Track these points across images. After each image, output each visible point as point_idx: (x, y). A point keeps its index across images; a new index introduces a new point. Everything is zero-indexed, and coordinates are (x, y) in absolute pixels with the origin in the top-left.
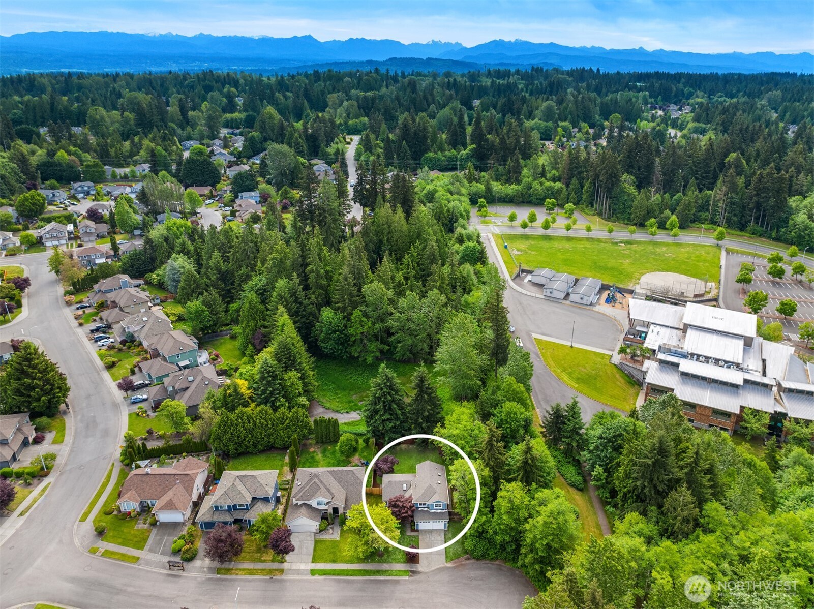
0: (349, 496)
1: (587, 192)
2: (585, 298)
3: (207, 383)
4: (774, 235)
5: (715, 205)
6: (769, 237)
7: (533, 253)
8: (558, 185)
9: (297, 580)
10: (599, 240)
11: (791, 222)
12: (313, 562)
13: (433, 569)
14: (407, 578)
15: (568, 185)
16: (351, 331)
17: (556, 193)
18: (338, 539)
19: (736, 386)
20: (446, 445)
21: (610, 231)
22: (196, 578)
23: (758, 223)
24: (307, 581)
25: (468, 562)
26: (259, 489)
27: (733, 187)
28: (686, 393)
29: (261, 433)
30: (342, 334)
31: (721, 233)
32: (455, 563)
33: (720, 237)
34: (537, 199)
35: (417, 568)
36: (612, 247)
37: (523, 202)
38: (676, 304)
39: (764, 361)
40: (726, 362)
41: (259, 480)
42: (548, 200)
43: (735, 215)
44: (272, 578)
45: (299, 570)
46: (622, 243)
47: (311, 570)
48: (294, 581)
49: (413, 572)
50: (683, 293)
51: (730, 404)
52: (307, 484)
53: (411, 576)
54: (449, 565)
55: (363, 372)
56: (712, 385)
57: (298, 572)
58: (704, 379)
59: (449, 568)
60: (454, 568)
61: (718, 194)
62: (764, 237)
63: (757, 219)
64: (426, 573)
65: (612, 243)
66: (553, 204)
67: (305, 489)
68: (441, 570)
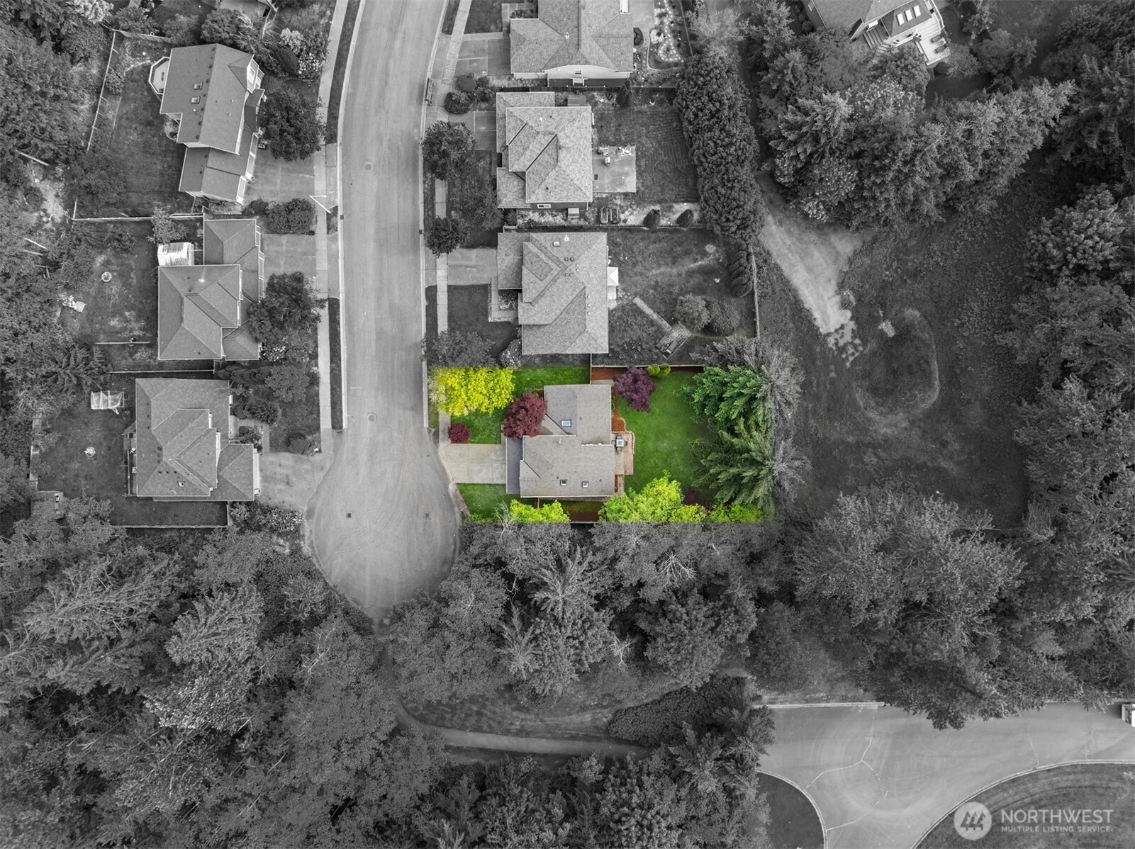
0: (545, 330)
9: (418, 268)
12: (449, 287)
13: (445, 464)
14: (426, 425)
22: (418, 126)
24: (417, 282)
25: (458, 516)
32: (456, 497)
35: (443, 439)
44: (420, 232)
45: (435, 268)
47: (435, 287)
48: (417, 264)
49: (436, 434)
53: (429, 431)
54: (452, 488)
57: (432, 268)
59: (446, 487)
60: (447, 495)
64: (436, 453)
67: (542, 256)
68: (442, 475)
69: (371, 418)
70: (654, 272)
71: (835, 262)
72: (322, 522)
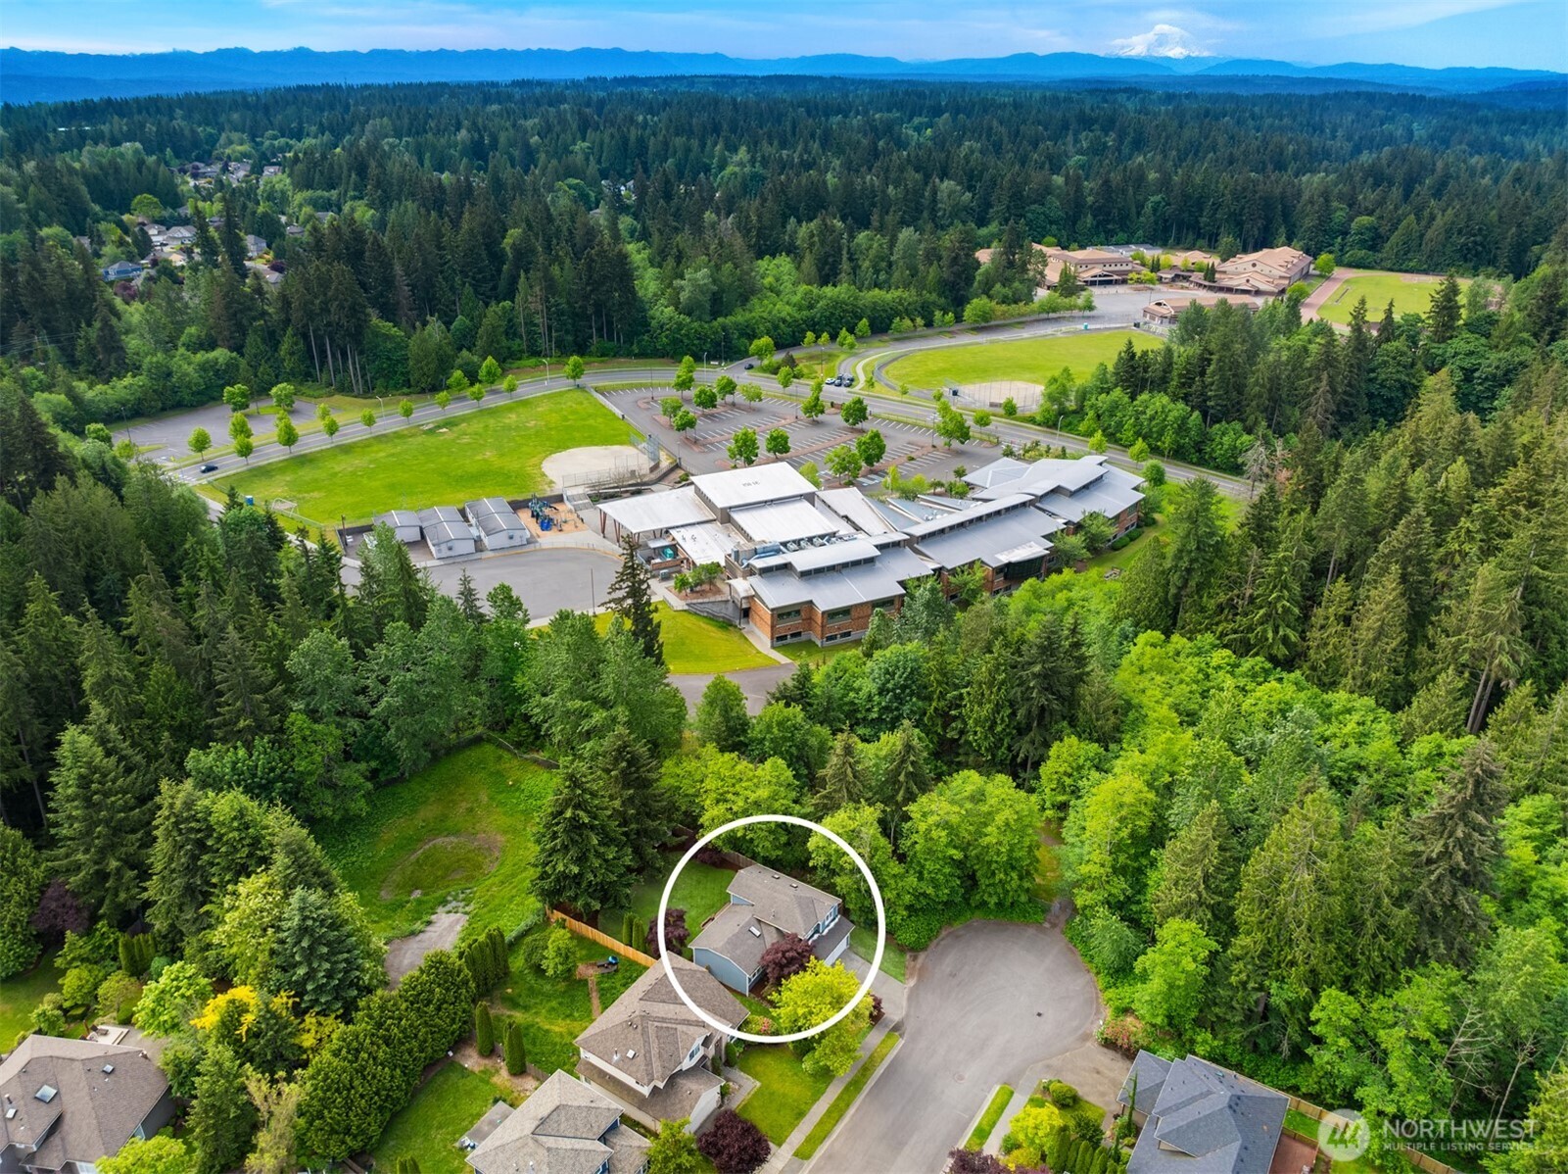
1: (292, 354)
2: (517, 534)
3: (109, 1068)
4: (635, 349)
5: (530, 323)
6: (629, 354)
7: (316, 494)
8: (221, 354)
10: (398, 435)
11: (654, 323)
13: (904, 1003)
14: (902, 1042)
15: (239, 349)
16: (301, 765)
17: (225, 371)
18: (758, 1084)
19: (870, 561)
20: (748, 828)
21: (408, 413)
23: (602, 336)
25: (920, 961)
26: (592, 1119)
27: (551, 286)
28: (828, 597)
29: (410, 1051)
30: (285, 782)
31: (576, 366)
32: (910, 973)
33: (577, 374)
34: (193, 394)
35: (892, 1021)
36: (431, 441)
37: (163, 409)
38: (638, 492)
39: (846, 518)
40: (822, 537)
41: (576, 1104)
42: (228, 388)
43: (567, 332)
46: (439, 427)
47: (796, 1154)
49: (896, 1028)
50: (633, 472)
51: (883, 584)
52: (646, 1042)
53: (904, 1034)
55: (345, 842)
56: (844, 571)
58: (832, 569)
59: (916, 986)
60: (918, 980)
61: (529, 299)
62: (621, 356)
63: (600, 330)
64: (907, 1016)
65: (426, 433)
66: (243, 395)
67: (655, 1051)
68: (913, 996)
69: (961, 1078)
70: (557, 1029)
71: (400, 949)
72: (1075, 1023)
